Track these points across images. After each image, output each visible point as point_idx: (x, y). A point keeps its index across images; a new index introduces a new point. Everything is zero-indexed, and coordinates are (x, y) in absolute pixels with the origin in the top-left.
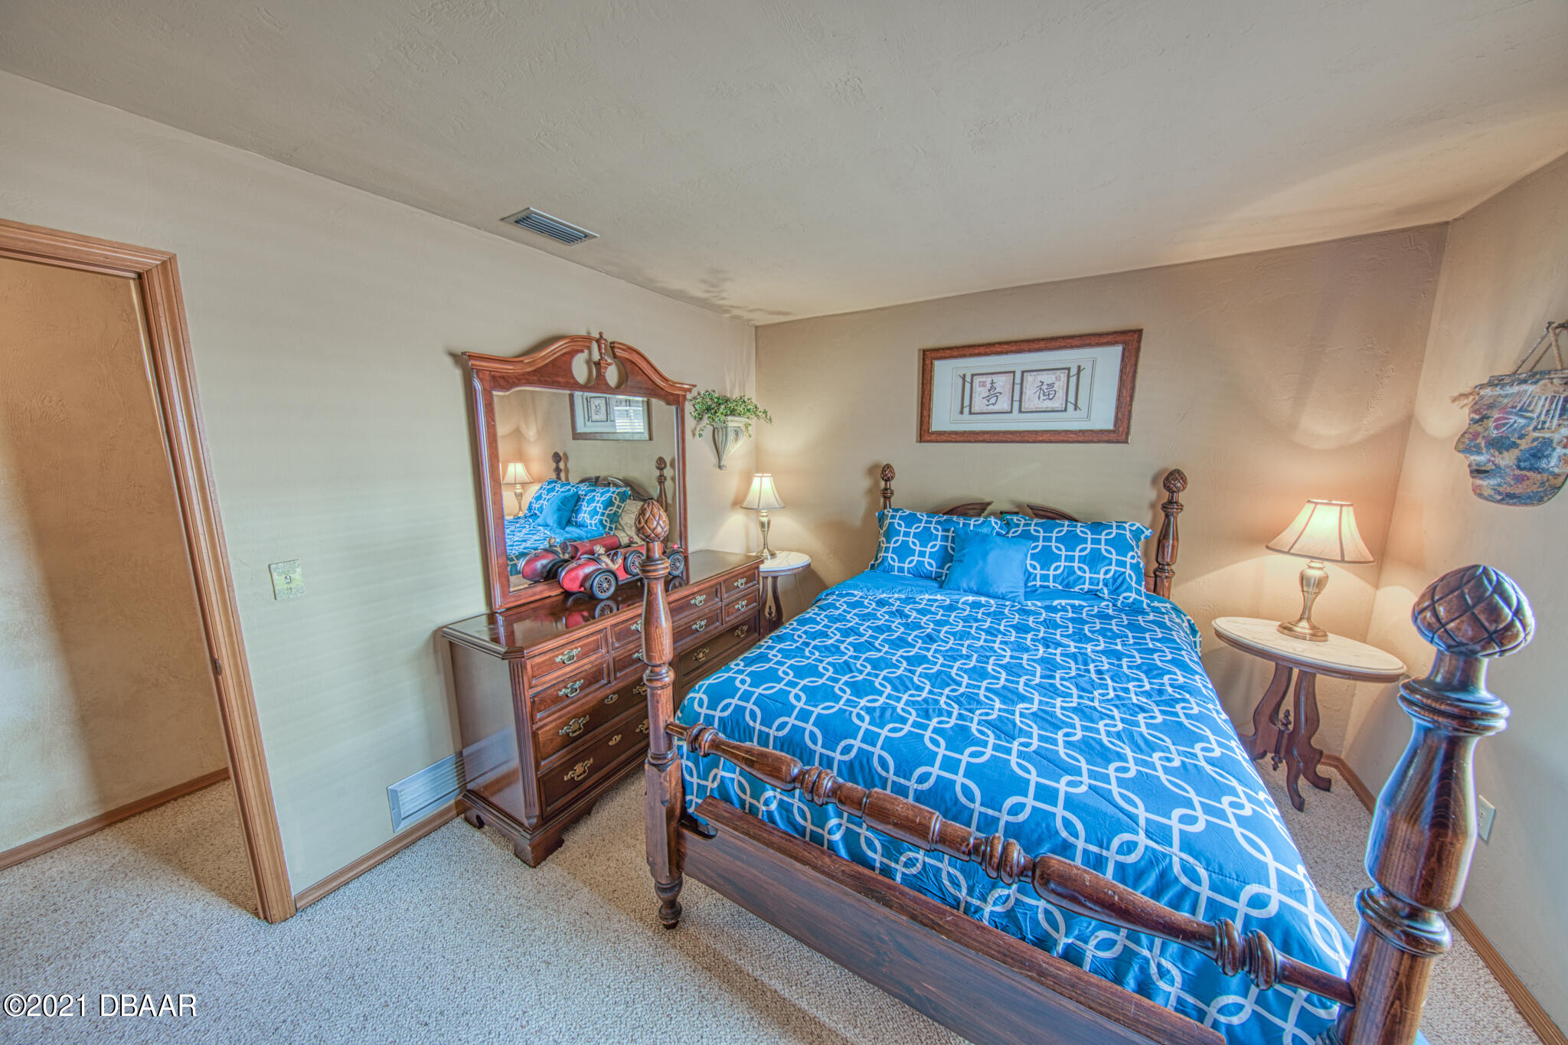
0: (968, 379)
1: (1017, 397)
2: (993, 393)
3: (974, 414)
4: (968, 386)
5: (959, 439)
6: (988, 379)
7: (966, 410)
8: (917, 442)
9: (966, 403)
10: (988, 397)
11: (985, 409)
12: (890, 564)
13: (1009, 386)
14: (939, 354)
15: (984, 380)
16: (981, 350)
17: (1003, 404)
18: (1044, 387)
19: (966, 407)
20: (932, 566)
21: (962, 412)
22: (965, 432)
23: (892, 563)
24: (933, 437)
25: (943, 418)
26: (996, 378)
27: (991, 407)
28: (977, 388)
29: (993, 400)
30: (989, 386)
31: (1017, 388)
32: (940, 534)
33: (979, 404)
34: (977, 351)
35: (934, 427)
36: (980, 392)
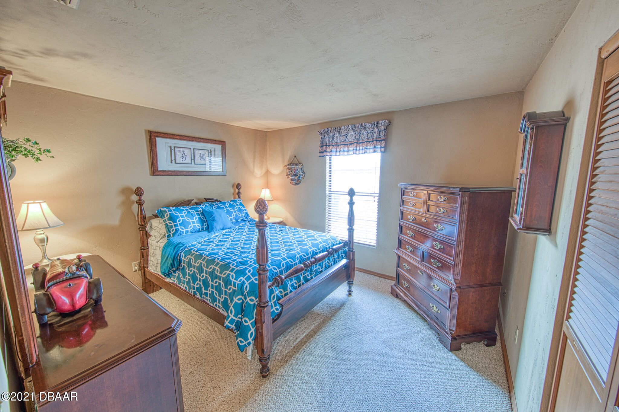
0: (173, 148)
1: (193, 158)
2: (184, 156)
3: (177, 163)
4: (173, 151)
5: (173, 174)
6: (181, 150)
7: (173, 162)
8: (150, 175)
9: (173, 158)
10: (182, 157)
11: (181, 162)
12: (181, 231)
13: (189, 154)
14: (159, 135)
15: (180, 150)
16: (178, 137)
17: (188, 160)
18: (202, 155)
19: (173, 160)
20: (199, 226)
21: (172, 162)
22: (175, 171)
23: (182, 230)
24: (160, 173)
25: (163, 164)
26: (184, 150)
27: (184, 161)
28: (177, 153)
29: (184, 158)
30: (182, 153)
31: (192, 154)
32: (195, 213)
33: (179, 160)
34: (176, 137)
35: (160, 169)
36: (179, 155)
